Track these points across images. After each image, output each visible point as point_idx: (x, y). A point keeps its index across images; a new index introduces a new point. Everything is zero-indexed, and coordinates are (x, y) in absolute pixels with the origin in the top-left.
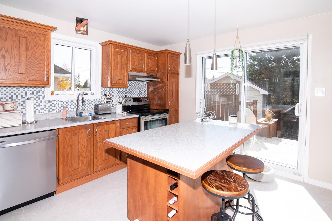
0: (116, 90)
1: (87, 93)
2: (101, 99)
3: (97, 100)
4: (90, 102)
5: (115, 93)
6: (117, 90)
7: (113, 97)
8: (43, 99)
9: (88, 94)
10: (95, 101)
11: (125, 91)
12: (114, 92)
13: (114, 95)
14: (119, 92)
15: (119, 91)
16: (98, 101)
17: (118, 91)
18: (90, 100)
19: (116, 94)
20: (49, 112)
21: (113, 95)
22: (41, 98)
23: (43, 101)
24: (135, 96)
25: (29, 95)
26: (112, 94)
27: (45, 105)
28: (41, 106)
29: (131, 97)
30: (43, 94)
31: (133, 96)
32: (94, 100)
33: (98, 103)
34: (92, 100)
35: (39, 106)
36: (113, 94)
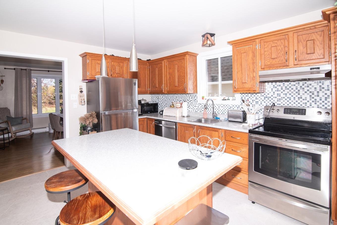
0: (261, 96)
1: (229, 98)
2: (241, 106)
3: (236, 106)
4: (229, 107)
5: (259, 99)
6: (263, 96)
7: (256, 104)
8: (197, 102)
9: (229, 100)
10: (235, 107)
11: (276, 97)
12: (258, 97)
13: (258, 102)
14: (266, 99)
15: (267, 97)
16: (238, 107)
17: (265, 97)
18: (229, 106)
19: (261, 100)
20: (200, 112)
21: (256, 102)
22: (196, 101)
23: (197, 103)
24: (290, 105)
25: (191, 99)
26: (255, 100)
27: (198, 107)
28: (196, 107)
29: (282, 106)
30: (197, 98)
31: (286, 105)
32: (233, 106)
33: (238, 109)
34: (232, 106)
35: (195, 107)
36: (257, 100)
